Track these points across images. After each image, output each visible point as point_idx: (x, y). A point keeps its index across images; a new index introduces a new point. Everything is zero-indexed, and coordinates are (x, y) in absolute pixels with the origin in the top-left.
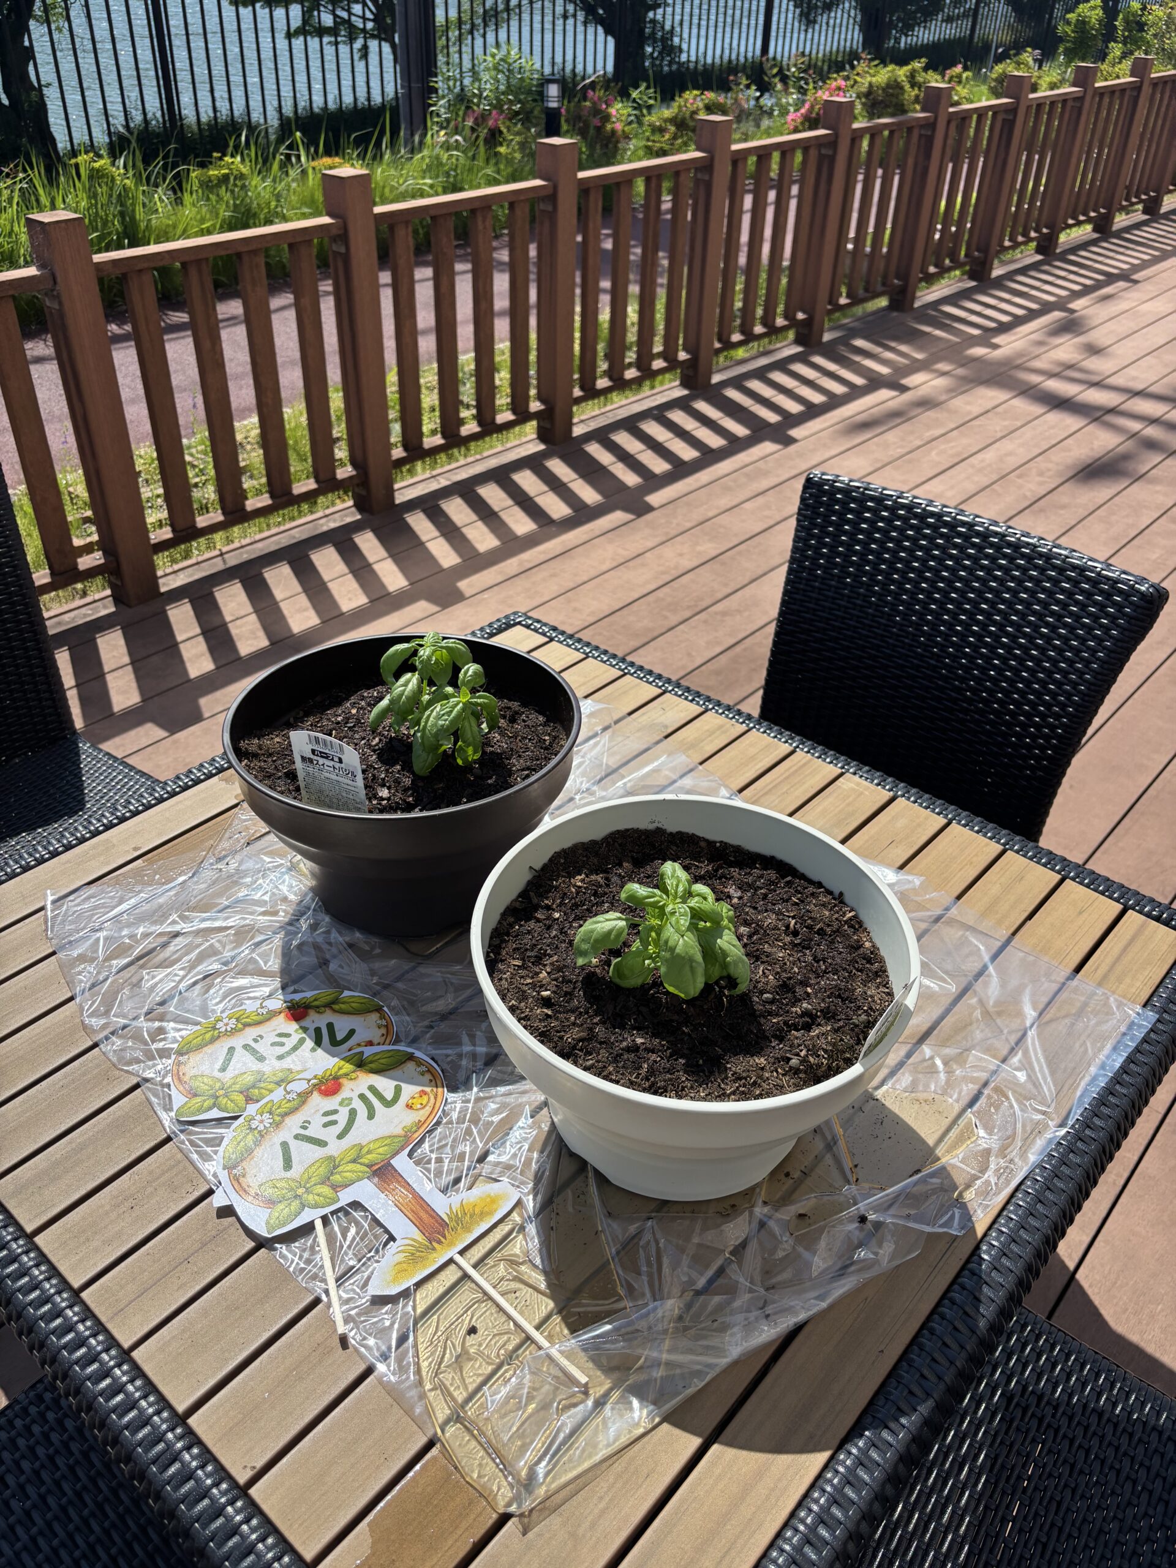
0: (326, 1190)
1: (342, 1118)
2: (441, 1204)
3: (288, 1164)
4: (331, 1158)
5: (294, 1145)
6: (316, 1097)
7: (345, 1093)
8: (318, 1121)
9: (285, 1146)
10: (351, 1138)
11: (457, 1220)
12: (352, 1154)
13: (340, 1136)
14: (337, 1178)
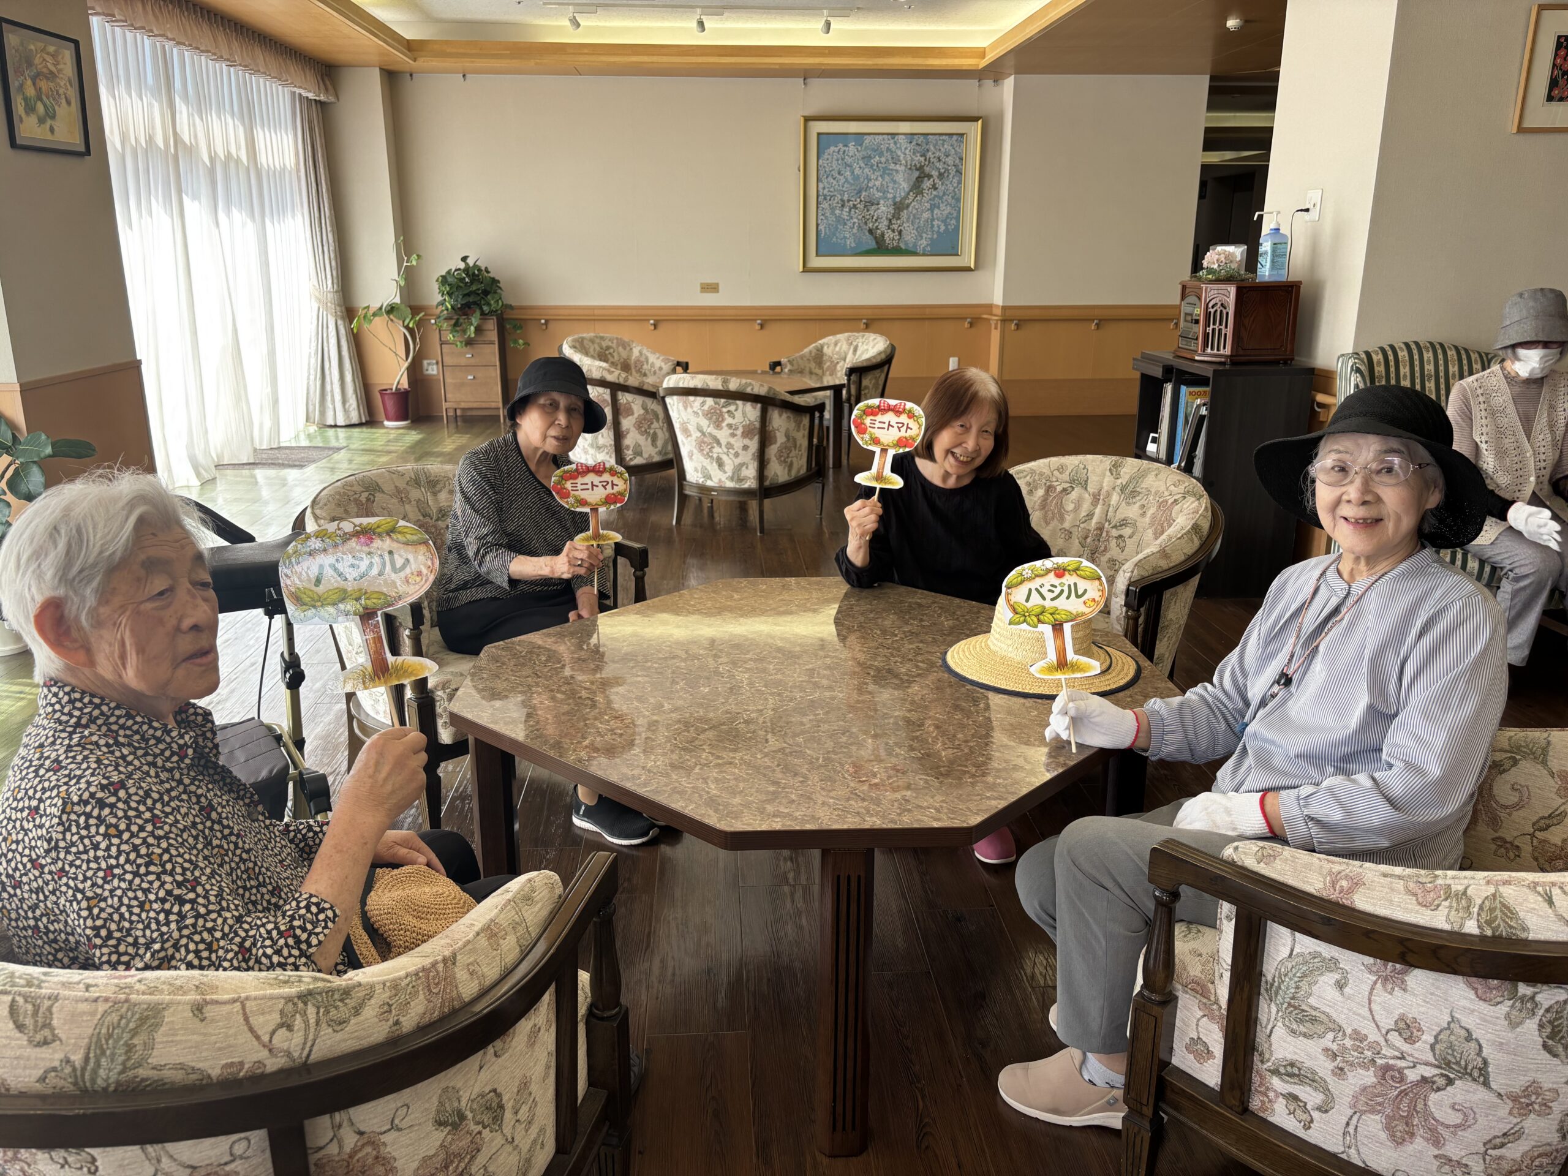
0: (1035, 619)
1: (1057, 591)
2: (1071, 655)
3: (1027, 600)
4: (1044, 607)
5: (1034, 592)
6: (1052, 574)
7: (1063, 580)
8: (1048, 587)
9: (1030, 590)
10: (1056, 603)
11: (1072, 666)
12: (1051, 611)
13: (1052, 599)
14: (1041, 617)
